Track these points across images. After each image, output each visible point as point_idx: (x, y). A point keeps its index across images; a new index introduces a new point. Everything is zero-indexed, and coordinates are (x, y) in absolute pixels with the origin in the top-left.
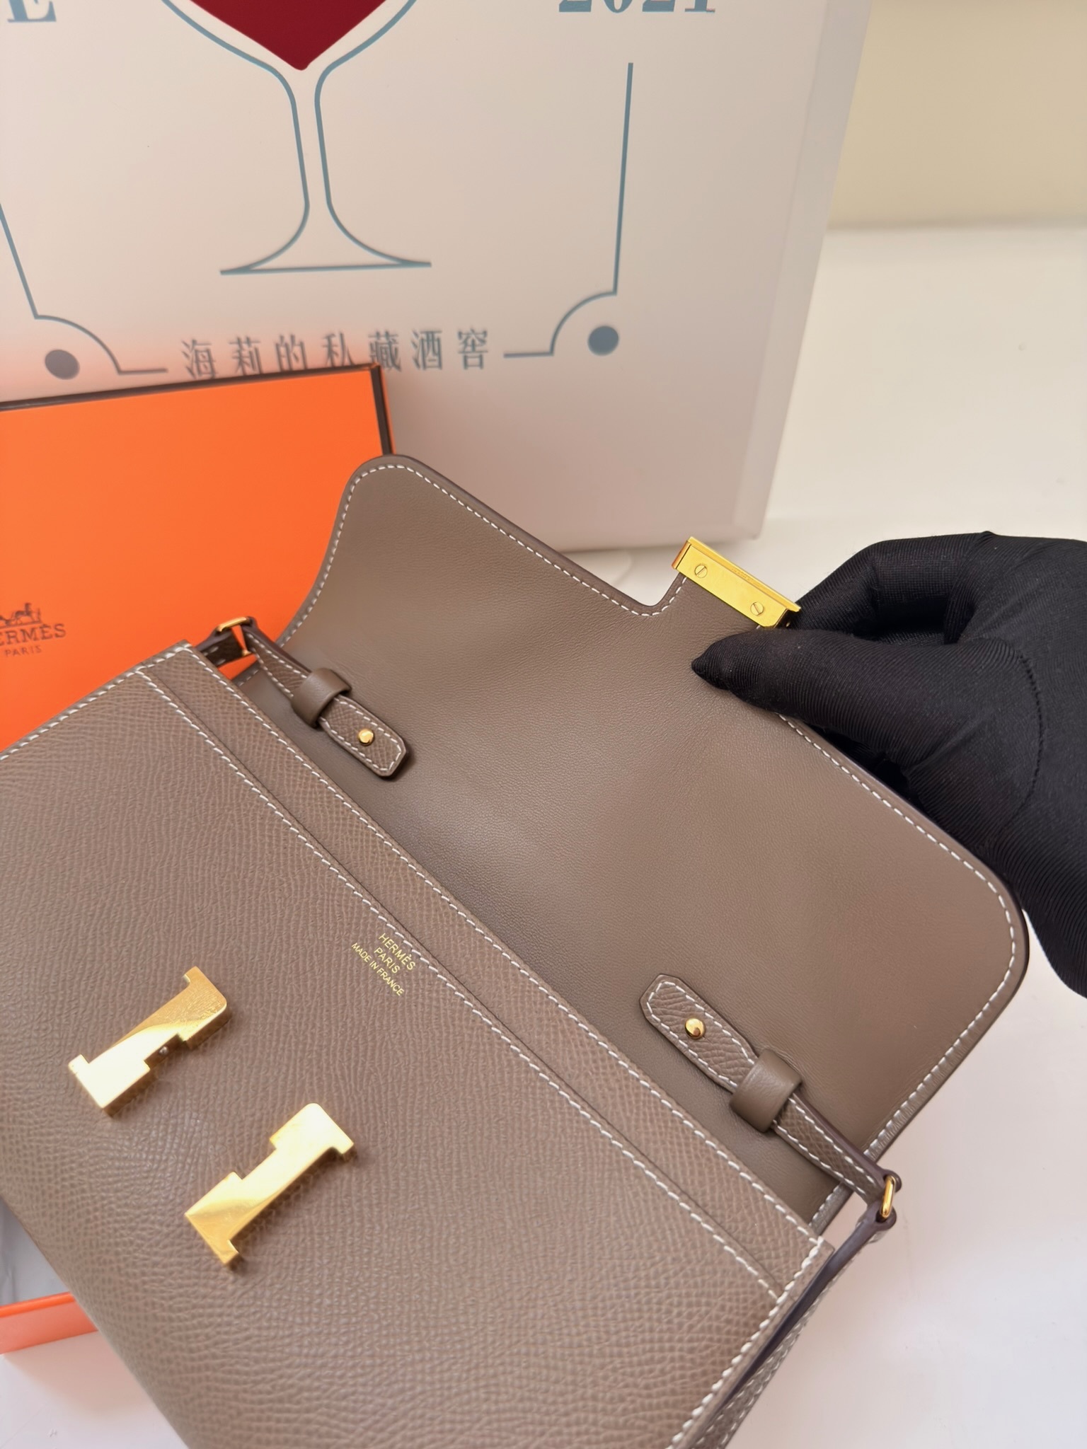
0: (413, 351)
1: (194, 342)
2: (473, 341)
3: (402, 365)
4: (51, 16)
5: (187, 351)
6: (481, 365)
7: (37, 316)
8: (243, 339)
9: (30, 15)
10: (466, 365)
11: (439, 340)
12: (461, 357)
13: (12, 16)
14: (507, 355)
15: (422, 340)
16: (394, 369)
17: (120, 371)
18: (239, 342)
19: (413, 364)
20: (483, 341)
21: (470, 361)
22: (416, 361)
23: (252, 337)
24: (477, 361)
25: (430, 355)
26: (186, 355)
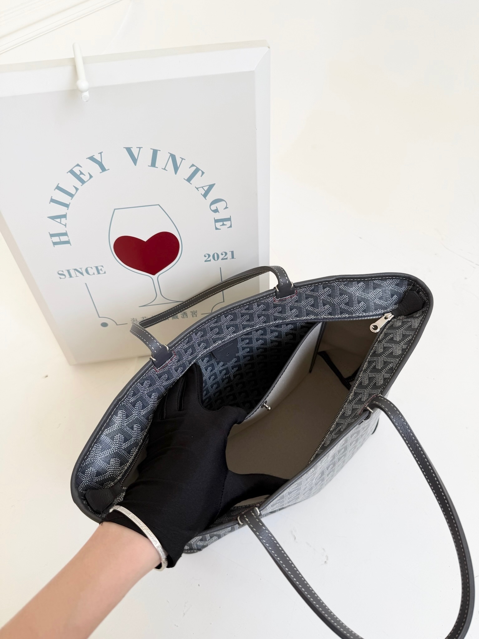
0: (181, 316)
1: (133, 319)
2: (194, 313)
3: (179, 318)
4: (105, 273)
5: (132, 320)
6: (196, 316)
7: (99, 317)
8: (144, 317)
9: (101, 273)
10: (193, 317)
11: (186, 313)
12: (192, 316)
13: (97, 273)
14: (202, 314)
15: (183, 314)
16: (177, 319)
17: (117, 325)
18: (143, 318)
19: (181, 318)
20: (196, 312)
21: (194, 316)
22: (182, 317)
23: (146, 317)
24: (195, 316)
25: (185, 316)
26: (132, 321)
